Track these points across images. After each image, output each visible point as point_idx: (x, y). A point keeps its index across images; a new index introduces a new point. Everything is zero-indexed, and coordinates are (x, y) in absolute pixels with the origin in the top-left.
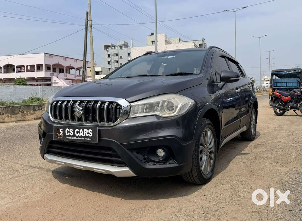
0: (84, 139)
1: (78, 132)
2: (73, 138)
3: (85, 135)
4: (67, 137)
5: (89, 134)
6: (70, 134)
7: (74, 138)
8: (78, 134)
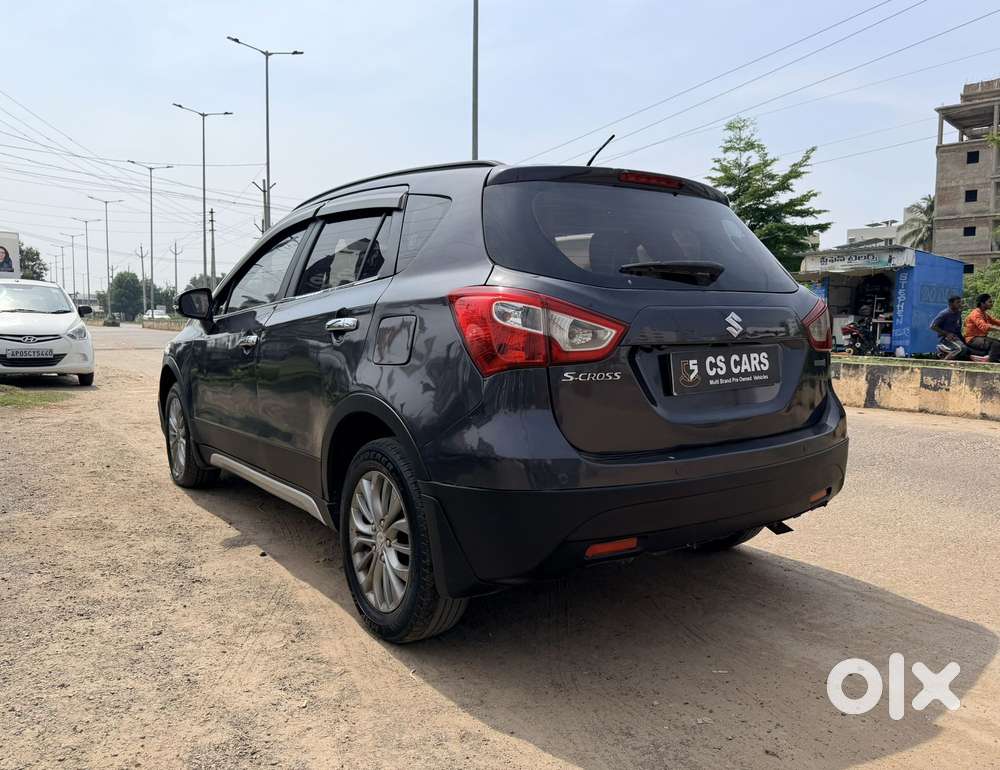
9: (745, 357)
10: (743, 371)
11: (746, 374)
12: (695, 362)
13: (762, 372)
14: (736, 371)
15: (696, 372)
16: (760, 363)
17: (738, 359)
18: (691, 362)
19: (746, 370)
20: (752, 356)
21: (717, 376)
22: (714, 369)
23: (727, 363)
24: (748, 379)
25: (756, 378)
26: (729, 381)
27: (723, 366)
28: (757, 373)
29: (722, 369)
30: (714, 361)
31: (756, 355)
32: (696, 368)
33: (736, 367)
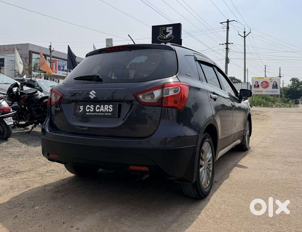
9: (102, 106)
10: (100, 111)
11: (102, 112)
12: (83, 106)
13: (109, 112)
14: (97, 111)
15: (82, 110)
16: (109, 109)
17: (99, 107)
18: (81, 106)
19: (102, 111)
20: (106, 106)
21: (90, 112)
22: (89, 110)
23: (94, 108)
24: (102, 114)
25: (106, 114)
26: (94, 114)
27: (93, 109)
28: (106, 112)
29: (92, 110)
30: (89, 107)
31: (107, 106)
32: (82, 108)
33: (98, 109)
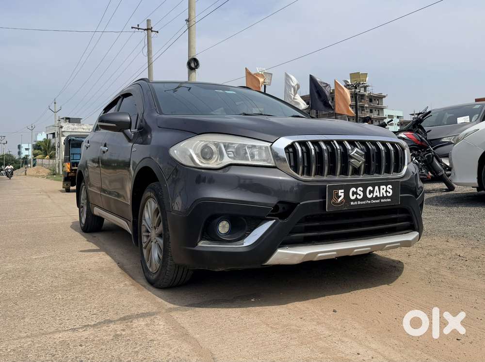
0: (380, 201)
1: (371, 192)
2: (362, 203)
3: (381, 196)
4: (352, 203)
5: (388, 193)
6: (358, 196)
7: (364, 202)
8: (372, 194)
